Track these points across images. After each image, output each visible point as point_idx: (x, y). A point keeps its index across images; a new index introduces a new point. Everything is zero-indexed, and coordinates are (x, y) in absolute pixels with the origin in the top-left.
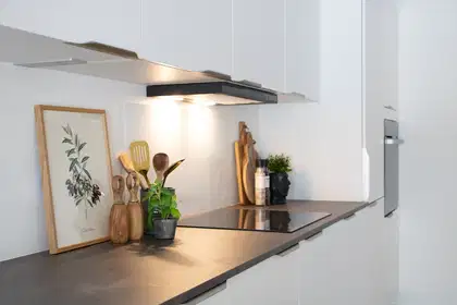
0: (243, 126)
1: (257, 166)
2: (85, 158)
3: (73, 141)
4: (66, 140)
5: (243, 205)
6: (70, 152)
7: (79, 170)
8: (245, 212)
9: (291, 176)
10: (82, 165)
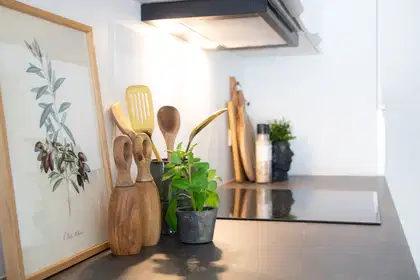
0: (234, 83)
1: (259, 132)
2: (64, 106)
3: (45, 72)
4: (32, 69)
5: (240, 183)
6: (41, 91)
7: (56, 126)
8: (243, 192)
9: (293, 146)
10: (60, 116)
